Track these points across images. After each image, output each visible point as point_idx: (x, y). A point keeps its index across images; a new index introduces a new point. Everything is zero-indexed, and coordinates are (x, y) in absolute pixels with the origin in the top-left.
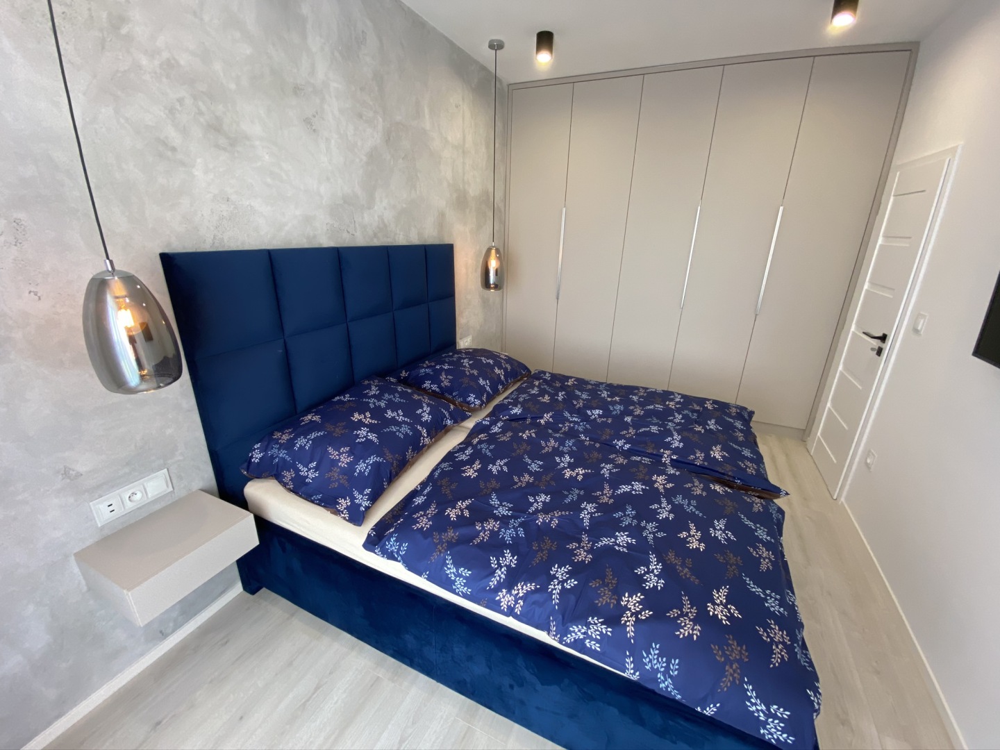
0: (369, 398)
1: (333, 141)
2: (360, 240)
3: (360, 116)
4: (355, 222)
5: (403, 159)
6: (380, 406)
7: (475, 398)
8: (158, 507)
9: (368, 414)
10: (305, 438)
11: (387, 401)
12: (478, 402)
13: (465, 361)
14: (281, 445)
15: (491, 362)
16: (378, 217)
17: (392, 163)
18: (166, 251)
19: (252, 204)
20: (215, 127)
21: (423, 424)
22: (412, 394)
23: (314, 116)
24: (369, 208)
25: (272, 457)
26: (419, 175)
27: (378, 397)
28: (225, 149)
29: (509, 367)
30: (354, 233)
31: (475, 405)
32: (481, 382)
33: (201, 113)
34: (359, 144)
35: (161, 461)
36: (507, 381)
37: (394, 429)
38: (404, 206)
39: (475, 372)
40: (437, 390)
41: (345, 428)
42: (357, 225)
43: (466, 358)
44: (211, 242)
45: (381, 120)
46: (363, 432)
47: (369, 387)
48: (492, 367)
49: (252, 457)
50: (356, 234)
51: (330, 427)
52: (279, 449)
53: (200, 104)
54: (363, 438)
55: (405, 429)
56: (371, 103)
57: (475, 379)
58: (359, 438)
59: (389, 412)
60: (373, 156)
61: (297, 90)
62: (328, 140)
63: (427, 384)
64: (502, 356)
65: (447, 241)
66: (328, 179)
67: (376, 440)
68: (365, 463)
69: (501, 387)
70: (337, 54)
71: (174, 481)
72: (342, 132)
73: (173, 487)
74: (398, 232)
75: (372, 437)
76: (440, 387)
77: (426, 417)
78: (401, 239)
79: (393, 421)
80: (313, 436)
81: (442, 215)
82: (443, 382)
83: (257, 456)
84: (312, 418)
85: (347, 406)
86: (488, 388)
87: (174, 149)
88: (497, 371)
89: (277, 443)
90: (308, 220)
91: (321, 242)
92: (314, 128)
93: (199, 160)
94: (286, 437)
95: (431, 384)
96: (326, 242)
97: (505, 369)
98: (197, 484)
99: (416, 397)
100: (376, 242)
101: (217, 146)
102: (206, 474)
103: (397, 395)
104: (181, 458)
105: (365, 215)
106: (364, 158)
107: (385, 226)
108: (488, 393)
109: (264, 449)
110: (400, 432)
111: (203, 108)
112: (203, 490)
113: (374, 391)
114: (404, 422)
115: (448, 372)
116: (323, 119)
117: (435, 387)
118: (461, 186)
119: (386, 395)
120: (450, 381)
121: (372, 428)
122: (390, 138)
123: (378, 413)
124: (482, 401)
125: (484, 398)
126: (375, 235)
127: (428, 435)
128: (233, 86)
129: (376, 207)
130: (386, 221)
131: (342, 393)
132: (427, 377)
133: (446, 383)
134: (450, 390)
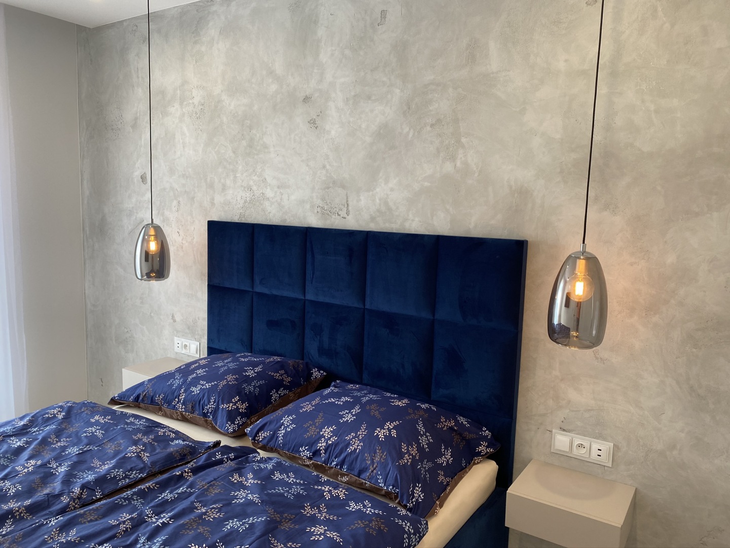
1: (333, 132)
2: (351, 223)
17: (411, 135)
23: (318, 116)
24: (368, 191)
42: (350, 208)
50: (347, 217)
70: (347, 52)
74: (411, 216)
90: (301, 203)
91: (310, 222)
96: (315, 222)
100: (373, 228)
105: (362, 198)
107: (390, 209)
129: (378, 190)
130: (391, 204)
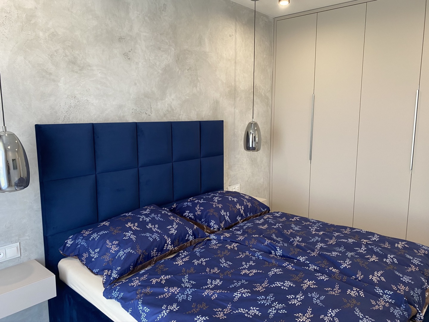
0: (142, 215)
1: (140, 64)
2: (154, 118)
3: (160, 49)
4: (151, 107)
5: (188, 70)
6: (146, 221)
7: (214, 224)
8: (11, 264)
9: (136, 224)
10: (97, 234)
11: (151, 218)
12: (216, 227)
13: (216, 198)
14: (84, 237)
15: (235, 200)
16: (168, 104)
17: (180, 73)
18: (39, 123)
19: (88, 99)
20: (73, 62)
21: (170, 236)
22: (170, 216)
23: (130, 52)
24: (162, 100)
25: (77, 244)
26: (199, 79)
27: (147, 215)
28: (77, 72)
29: (249, 205)
30: (150, 114)
31: (214, 228)
32: (223, 213)
33: (66, 56)
34: (158, 63)
35: (17, 238)
36: (246, 215)
37: (148, 235)
38: (187, 97)
39: (220, 206)
40: (193, 217)
41: (120, 230)
42: (153, 110)
43: (218, 196)
44: (63, 120)
45: (173, 49)
46: (128, 234)
47: (145, 210)
48: (234, 204)
49: (67, 243)
50: (151, 115)
51: (112, 229)
52: (82, 239)
53: (67, 51)
54: (127, 237)
55: (155, 236)
56: (167, 41)
57: (218, 210)
58: (126, 237)
59: (150, 225)
60: (167, 70)
61: (121, 39)
62: (137, 63)
63: (186, 213)
64: (246, 197)
65: (220, 119)
66: (135, 84)
67: (134, 239)
68: (123, 252)
69: (240, 218)
70: (146, 18)
71: (22, 251)
72: (146, 58)
73: (21, 255)
75: (133, 237)
76: (194, 215)
77: (173, 231)
78: (183, 117)
79: (151, 231)
80: (101, 233)
81: (217, 102)
82: (197, 211)
83: (69, 242)
84: (105, 223)
85: (127, 218)
86: (227, 218)
87: (50, 74)
88: (238, 206)
89: (82, 236)
90: (120, 107)
91: (128, 119)
92: (129, 58)
93: (63, 78)
94: (87, 233)
95: (189, 213)
96: (131, 119)
97: (246, 207)
98: (34, 256)
99: (172, 218)
100: (165, 120)
101: (73, 71)
102: (40, 251)
103: (159, 215)
104: (28, 238)
105: (159, 104)
106: (160, 72)
107: (173, 110)
108: (226, 221)
109: (75, 239)
110: (152, 237)
111: (68, 54)
112: (36, 260)
113: (147, 211)
114: (157, 232)
115: (201, 205)
116: (135, 53)
117: (191, 215)
118: (233, 84)
119: (153, 215)
120: (202, 211)
121: (135, 232)
122: (180, 59)
123: (143, 225)
124: (220, 227)
125: (222, 225)
126: (165, 115)
127: (172, 243)
128: (85, 42)
129: (166, 99)
130: (173, 107)
131: (128, 212)
132: (188, 208)
133: (199, 213)
134: (200, 217)
